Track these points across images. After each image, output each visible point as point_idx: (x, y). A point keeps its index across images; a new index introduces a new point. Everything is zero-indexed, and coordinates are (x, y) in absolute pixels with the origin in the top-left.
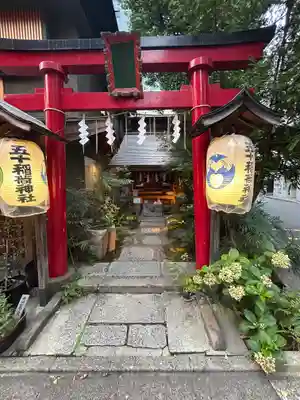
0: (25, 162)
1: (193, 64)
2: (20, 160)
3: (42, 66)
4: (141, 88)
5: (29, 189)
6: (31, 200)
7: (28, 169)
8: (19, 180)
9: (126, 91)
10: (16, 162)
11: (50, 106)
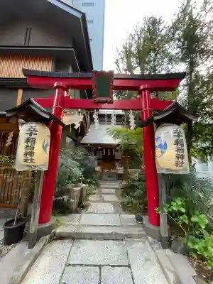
0: (33, 136)
1: (142, 87)
2: (31, 134)
3: (56, 84)
4: (112, 98)
5: (32, 154)
6: (31, 162)
7: (34, 141)
8: (26, 147)
9: (103, 99)
10: (28, 136)
11: (57, 104)
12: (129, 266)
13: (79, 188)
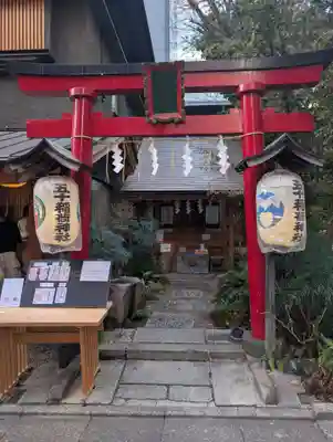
0: (66, 200)
1: (242, 88)
2: (62, 197)
3: (73, 92)
5: (66, 228)
6: (67, 240)
7: (67, 207)
8: (59, 218)
9: (166, 117)
10: (58, 200)
12: (211, 386)
13: (128, 285)
